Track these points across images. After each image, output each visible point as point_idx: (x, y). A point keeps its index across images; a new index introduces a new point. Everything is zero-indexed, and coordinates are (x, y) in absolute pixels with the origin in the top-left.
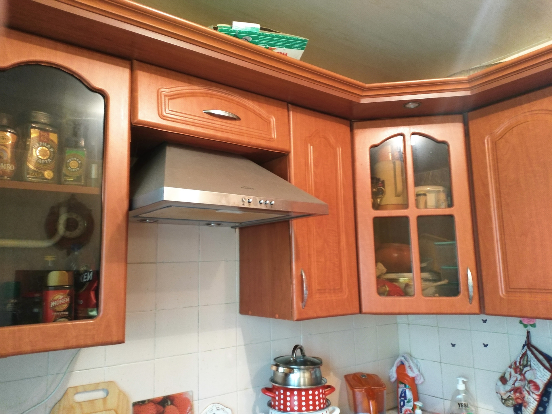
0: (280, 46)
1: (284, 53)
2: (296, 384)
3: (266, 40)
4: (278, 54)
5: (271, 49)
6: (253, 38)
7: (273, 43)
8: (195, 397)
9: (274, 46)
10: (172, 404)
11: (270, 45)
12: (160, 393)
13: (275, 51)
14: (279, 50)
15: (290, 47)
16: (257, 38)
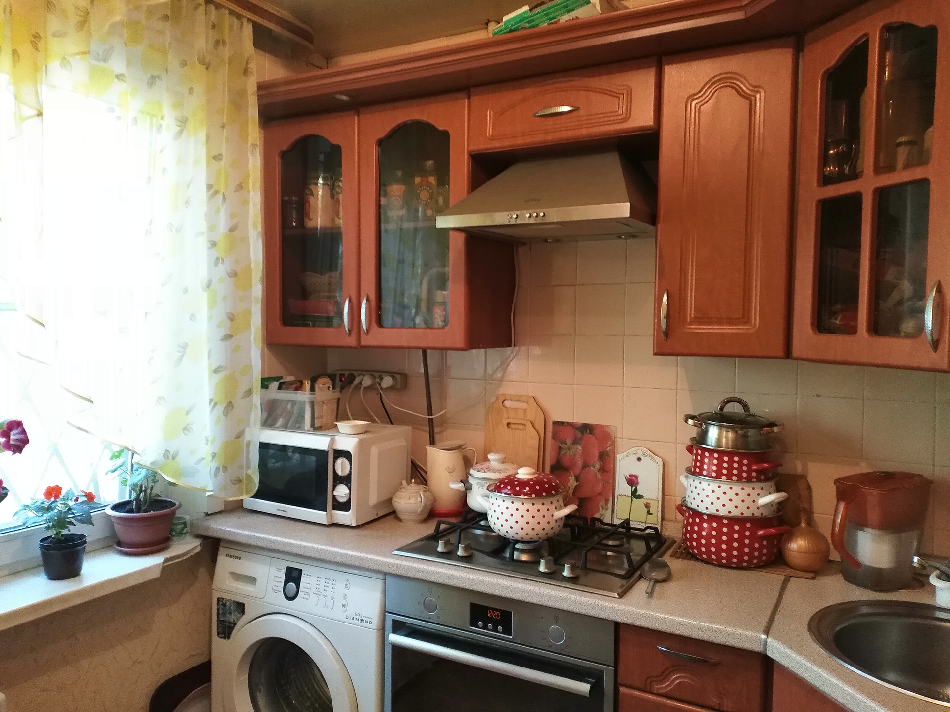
0: (561, 15)
1: (573, 18)
2: (714, 444)
3: (542, 17)
4: (567, 23)
5: (556, 22)
6: (529, 22)
7: (552, 16)
8: (619, 434)
9: (554, 18)
10: (591, 433)
11: (550, 19)
12: (580, 418)
13: (561, 21)
14: (564, 19)
15: (573, 10)
16: (533, 21)
